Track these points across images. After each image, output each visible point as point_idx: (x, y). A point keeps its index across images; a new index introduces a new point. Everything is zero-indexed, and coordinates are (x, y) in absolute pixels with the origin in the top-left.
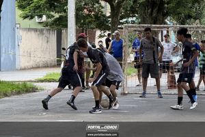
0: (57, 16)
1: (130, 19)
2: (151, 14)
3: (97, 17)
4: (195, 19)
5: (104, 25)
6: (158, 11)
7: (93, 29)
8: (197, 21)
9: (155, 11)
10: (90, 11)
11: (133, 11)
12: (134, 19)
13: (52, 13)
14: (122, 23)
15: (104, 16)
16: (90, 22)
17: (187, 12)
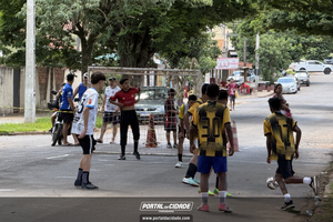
0: (15, 50)
1: (108, 56)
2: (134, 50)
3: (65, 52)
4: (191, 57)
5: (74, 62)
6: (143, 47)
7: (61, 67)
8: (194, 59)
9: (138, 46)
10: (57, 45)
11: (111, 46)
12: (113, 55)
13: (8, 47)
14: (99, 61)
15: (75, 51)
16: (57, 59)
17: (178, 49)
